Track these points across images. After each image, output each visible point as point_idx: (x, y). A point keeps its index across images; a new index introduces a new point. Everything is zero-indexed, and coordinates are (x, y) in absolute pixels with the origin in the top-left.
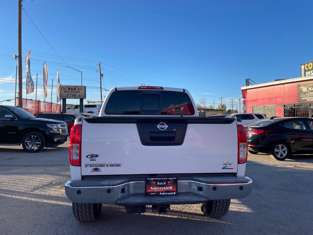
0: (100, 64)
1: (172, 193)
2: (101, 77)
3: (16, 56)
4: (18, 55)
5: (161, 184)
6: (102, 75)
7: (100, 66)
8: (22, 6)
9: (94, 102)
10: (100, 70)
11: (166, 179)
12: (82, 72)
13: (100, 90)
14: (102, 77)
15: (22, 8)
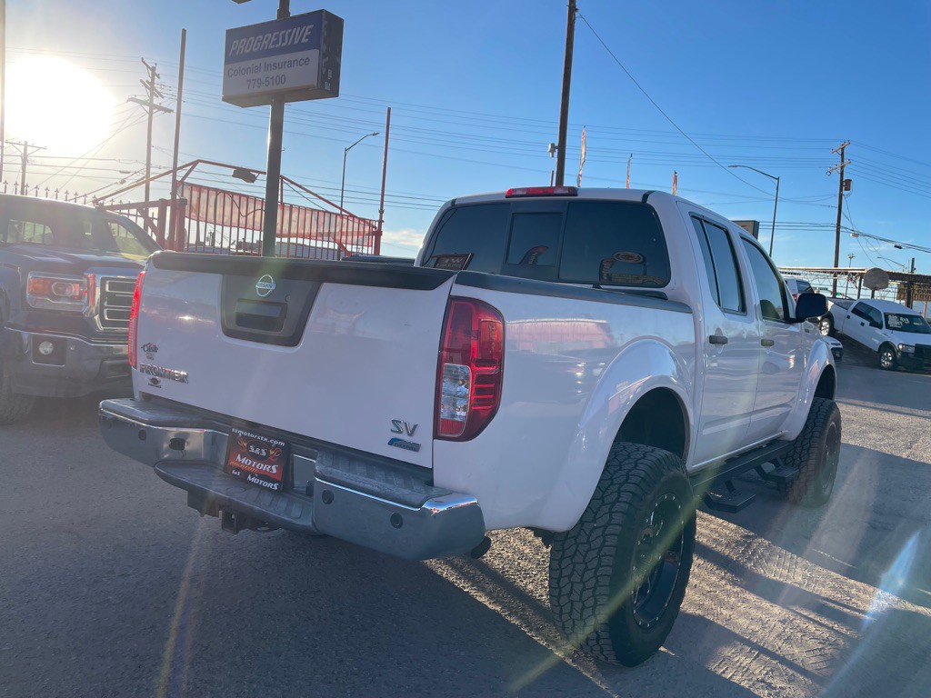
0: (843, 149)
1: (270, 485)
2: (841, 190)
3: (553, 145)
4: (557, 144)
5: (257, 451)
6: (845, 185)
7: (842, 154)
8: (576, 10)
9: (795, 271)
10: (842, 168)
11: (266, 439)
12: (778, 179)
13: (835, 233)
14: (846, 190)
15: (576, 14)
